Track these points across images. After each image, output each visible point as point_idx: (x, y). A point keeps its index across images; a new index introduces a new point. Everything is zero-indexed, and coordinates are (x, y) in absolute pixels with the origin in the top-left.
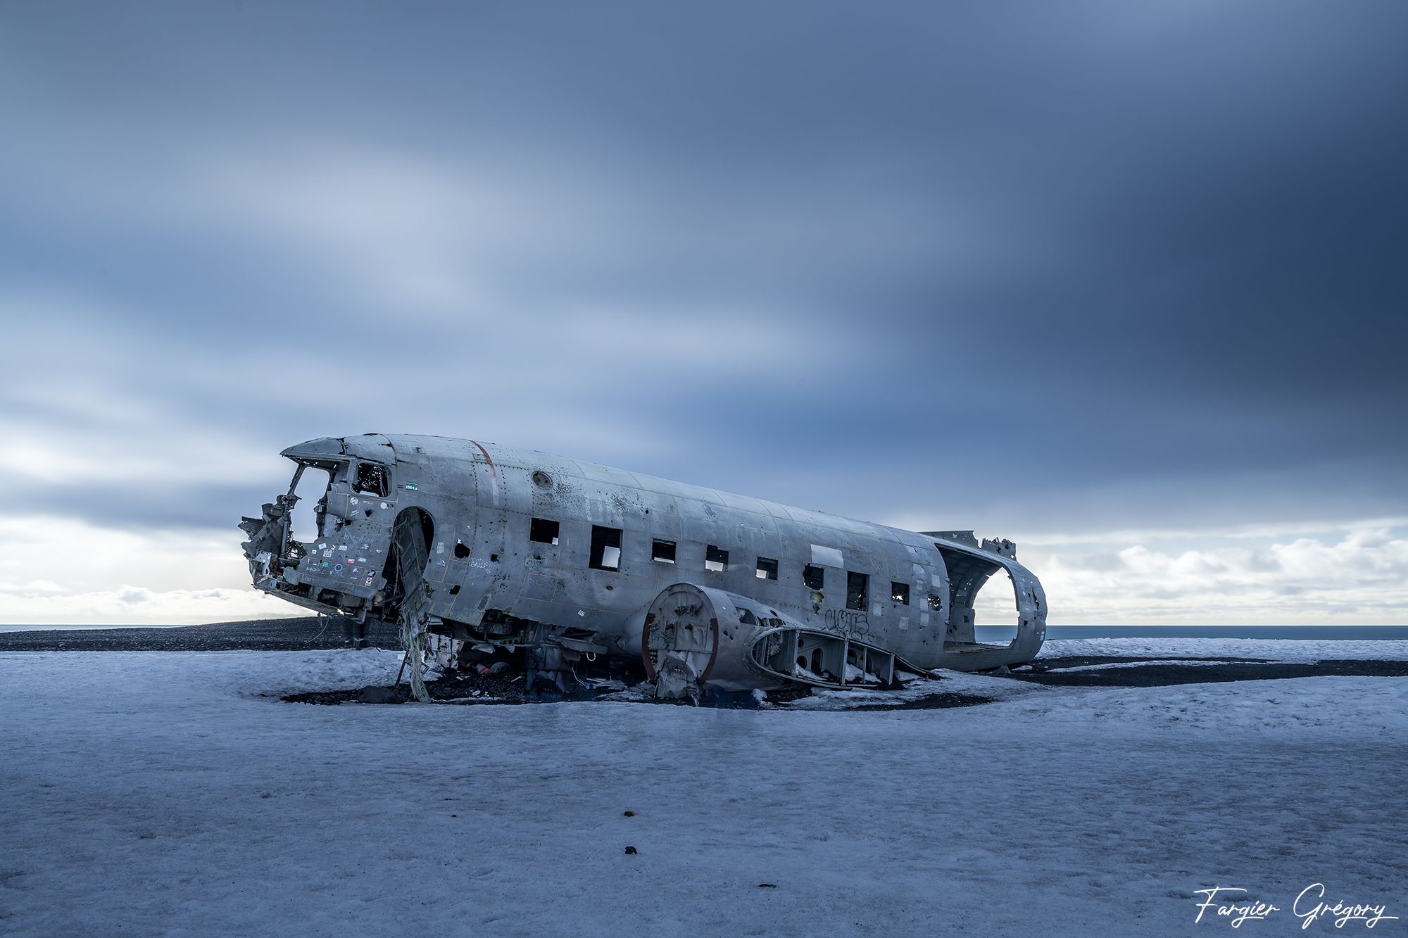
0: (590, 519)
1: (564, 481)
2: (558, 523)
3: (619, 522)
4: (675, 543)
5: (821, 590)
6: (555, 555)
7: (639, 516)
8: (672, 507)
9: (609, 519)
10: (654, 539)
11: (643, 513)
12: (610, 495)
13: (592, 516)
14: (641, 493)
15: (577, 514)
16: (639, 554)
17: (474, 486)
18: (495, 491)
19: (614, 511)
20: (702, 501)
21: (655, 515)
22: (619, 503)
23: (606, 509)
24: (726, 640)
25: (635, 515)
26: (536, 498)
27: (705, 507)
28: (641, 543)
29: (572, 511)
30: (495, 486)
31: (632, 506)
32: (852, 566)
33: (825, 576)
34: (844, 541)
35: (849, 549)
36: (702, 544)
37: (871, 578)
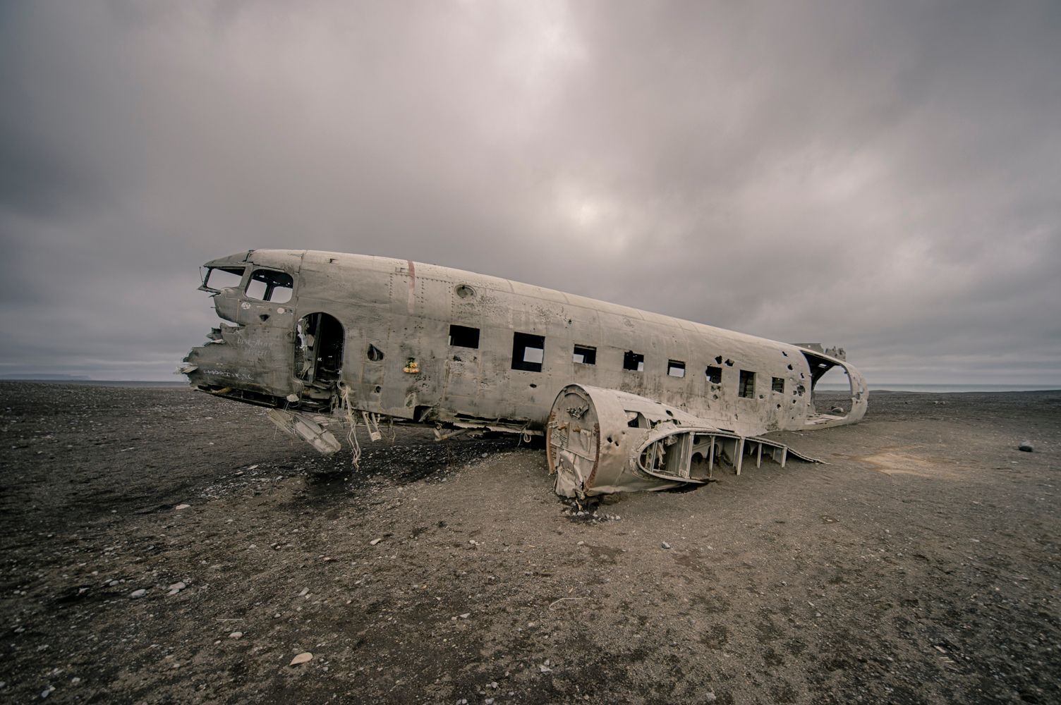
0: (511, 326)
1: (489, 294)
2: (478, 330)
3: (540, 330)
4: (596, 348)
5: (720, 384)
6: (475, 358)
7: (562, 325)
8: (594, 319)
9: (531, 327)
10: (576, 345)
11: (566, 323)
12: (535, 307)
13: (514, 324)
14: (566, 307)
15: (498, 322)
16: (561, 357)
17: (388, 295)
18: (411, 300)
19: (537, 320)
20: (623, 315)
21: (576, 324)
22: (542, 313)
23: (529, 319)
24: (609, 448)
25: (558, 325)
26: (455, 307)
27: (625, 320)
28: (563, 348)
29: (493, 319)
30: (411, 295)
31: (556, 317)
32: (743, 366)
33: (723, 374)
34: (738, 348)
35: (741, 354)
36: (620, 349)
37: (757, 375)
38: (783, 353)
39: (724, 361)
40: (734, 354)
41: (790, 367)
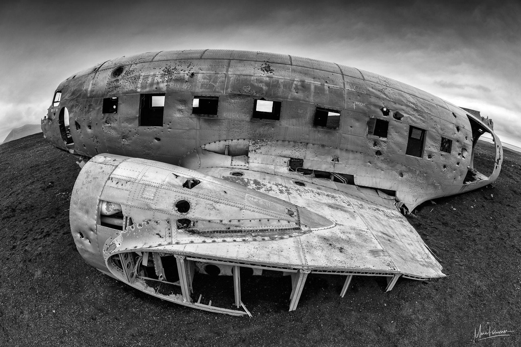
0: (139, 90)
3: (162, 87)
4: (218, 98)
5: (385, 139)
9: (154, 87)
12: (163, 68)
13: (142, 87)
15: (131, 89)
16: (181, 110)
17: (83, 88)
18: (90, 88)
19: (160, 80)
20: (264, 62)
21: (199, 77)
22: (168, 73)
23: (154, 80)
26: (108, 85)
27: (264, 66)
29: (128, 87)
30: (90, 85)
31: (179, 73)
32: (413, 121)
33: (390, 127)
34: (409, 102)
35: (413, 108)
36: (249, 96)
37: (428, 132)
38: (453, 113)
39: (391, 114)
40: (404, 107)
41: (458, 129)
